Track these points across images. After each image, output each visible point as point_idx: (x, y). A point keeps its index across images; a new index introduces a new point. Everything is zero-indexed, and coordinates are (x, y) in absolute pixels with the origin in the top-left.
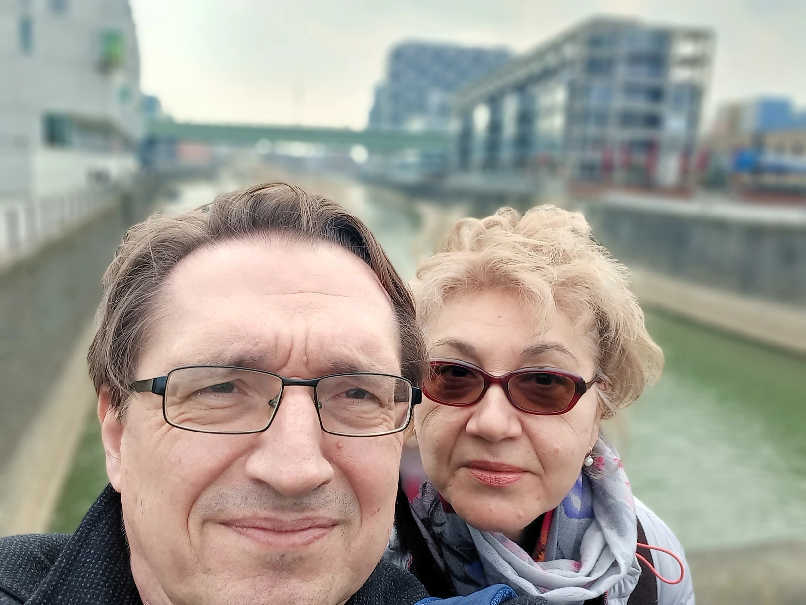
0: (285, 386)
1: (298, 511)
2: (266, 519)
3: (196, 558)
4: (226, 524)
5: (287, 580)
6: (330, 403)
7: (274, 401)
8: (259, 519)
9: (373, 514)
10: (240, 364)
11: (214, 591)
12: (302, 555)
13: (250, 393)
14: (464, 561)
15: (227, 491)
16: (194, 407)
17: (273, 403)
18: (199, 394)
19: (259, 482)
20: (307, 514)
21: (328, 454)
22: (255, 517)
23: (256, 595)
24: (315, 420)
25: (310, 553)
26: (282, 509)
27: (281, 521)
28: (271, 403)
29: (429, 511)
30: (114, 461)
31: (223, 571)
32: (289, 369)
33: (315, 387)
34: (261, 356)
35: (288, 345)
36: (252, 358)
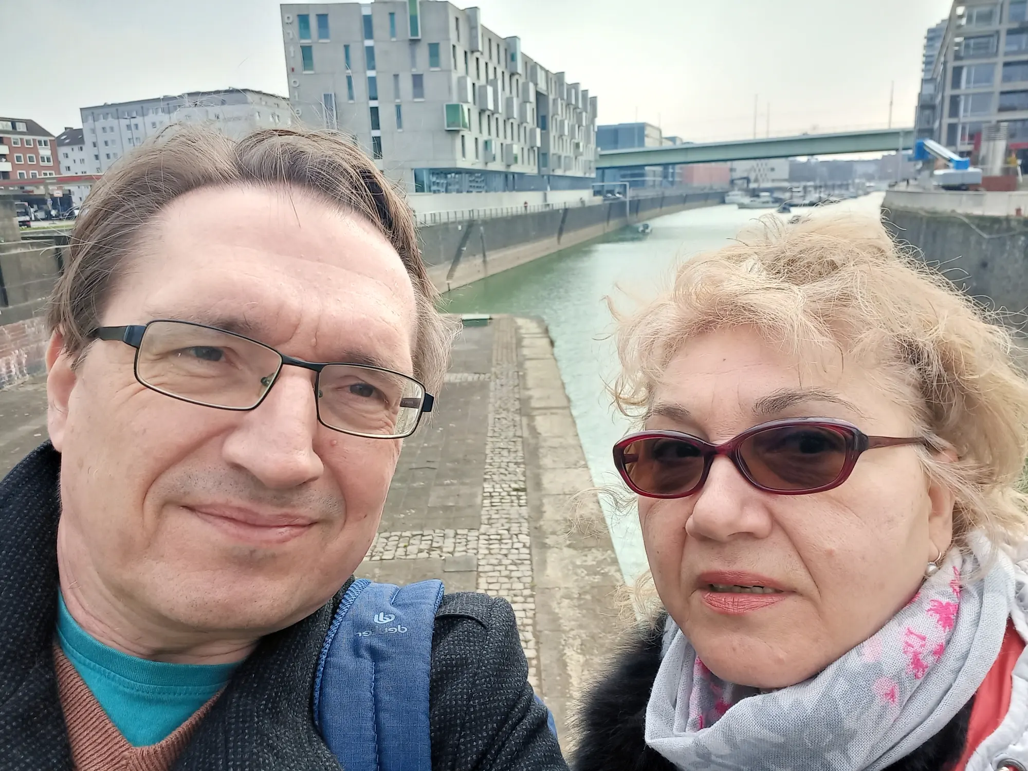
0: (284, 365)
1: (277, 506)
2: (240, 509)
3: (147, 541)
4: (191, 509)
6: (332, 395)
7: (268, 379)
8: (232, 508)
9: (357, 519)
10: (229, 327)
12: (275, 552)
15: (197, 472)
16: (171, 370)
17: (266, 381)
18: (180, 354)
19: (237, 467)
20: (287, 510)
21: (317, 448)
22: (226, 506)
25: (284, 551)
26: (258, 500)
27: (257, 514)
28: (264, 381)
30: (58, 415)
31: (178, 560)
32: (292, 347)
33: (319, 372)
34: (257, 323)
35: (294, 319)
36: (246, 323)
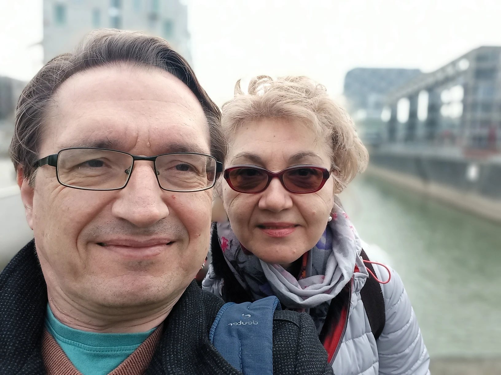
0: (135, 161)
1: (148, 235)
3: (84, 265)
4: (101, 244)
5: (145, 277)
6: (165, 173)
8: (123, 241)
9: (196, 237)
10: (101, 146)
11: (97, 285)
12: (153, 261)
13: (113, 166)
14: (259, 283)
15: (101, 225)
16: (77, 176)
17: (127, 171)
18: (80, 168)
19: (122, 220)
20: (154, 236)
21: (166, 201)
23: (124, 286)
24: (155, 182)
25: (158, 260)
26: (137, 234)
27: (136, 242)
28: (126, 171)
29: (235, 256)
31: (102, 273)
32: (137, 149)
33: (154, 161)
34: (115, 141)
35: (134, 134)
36: (109, 142)
